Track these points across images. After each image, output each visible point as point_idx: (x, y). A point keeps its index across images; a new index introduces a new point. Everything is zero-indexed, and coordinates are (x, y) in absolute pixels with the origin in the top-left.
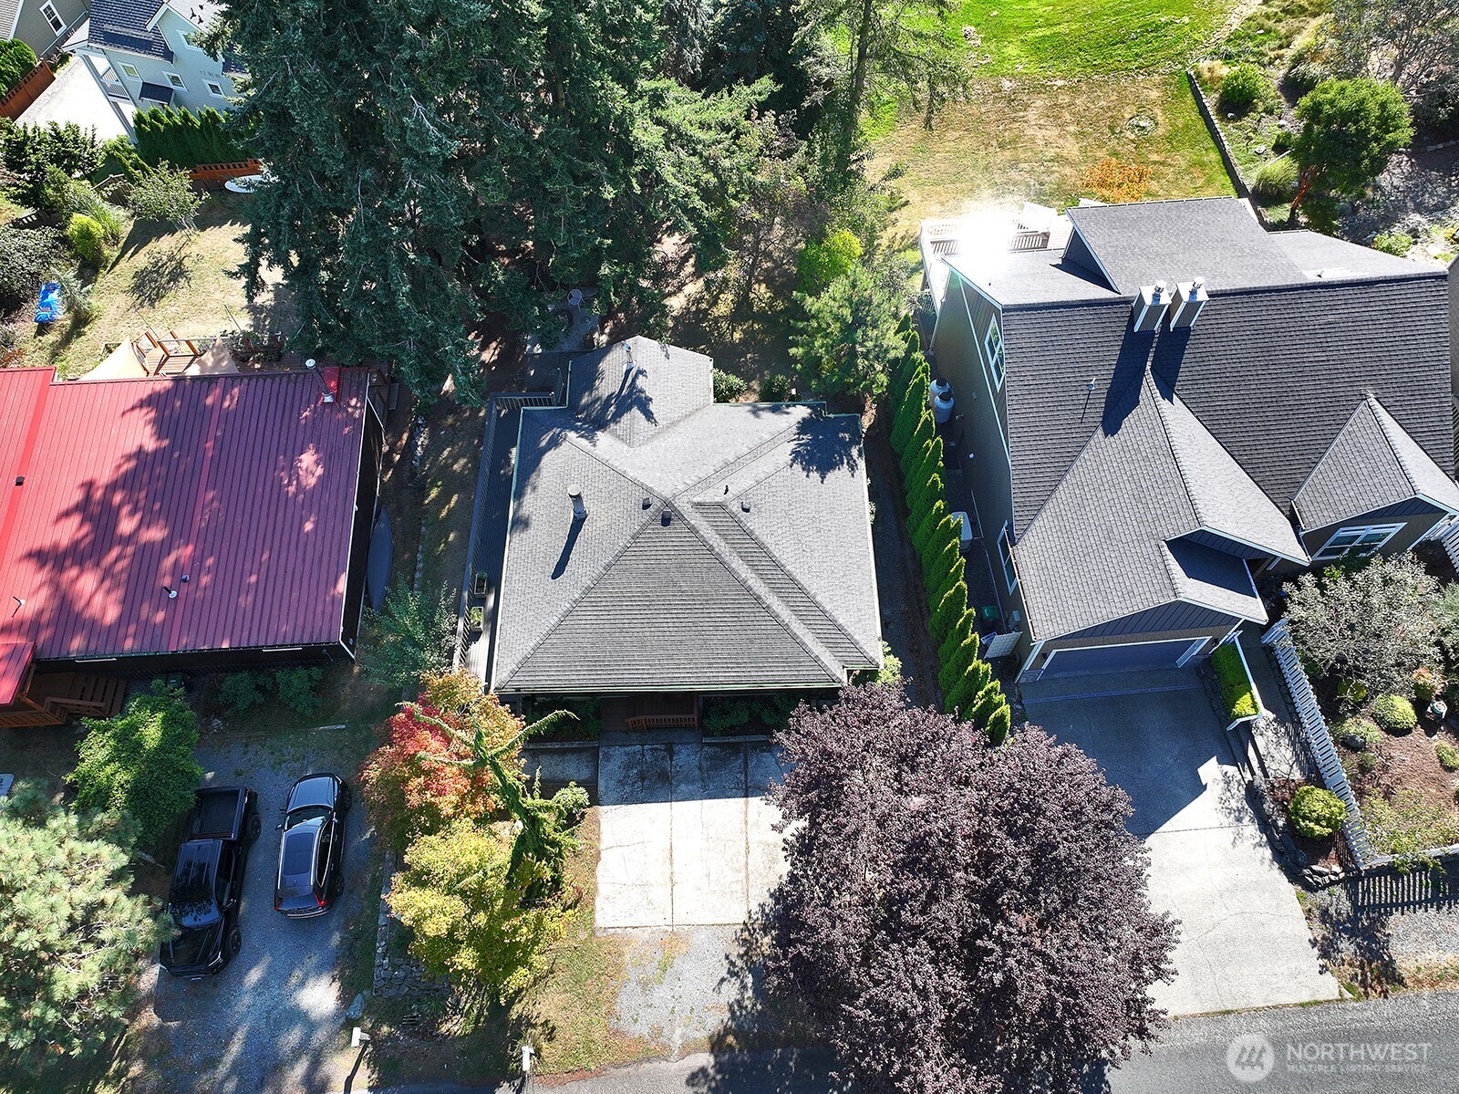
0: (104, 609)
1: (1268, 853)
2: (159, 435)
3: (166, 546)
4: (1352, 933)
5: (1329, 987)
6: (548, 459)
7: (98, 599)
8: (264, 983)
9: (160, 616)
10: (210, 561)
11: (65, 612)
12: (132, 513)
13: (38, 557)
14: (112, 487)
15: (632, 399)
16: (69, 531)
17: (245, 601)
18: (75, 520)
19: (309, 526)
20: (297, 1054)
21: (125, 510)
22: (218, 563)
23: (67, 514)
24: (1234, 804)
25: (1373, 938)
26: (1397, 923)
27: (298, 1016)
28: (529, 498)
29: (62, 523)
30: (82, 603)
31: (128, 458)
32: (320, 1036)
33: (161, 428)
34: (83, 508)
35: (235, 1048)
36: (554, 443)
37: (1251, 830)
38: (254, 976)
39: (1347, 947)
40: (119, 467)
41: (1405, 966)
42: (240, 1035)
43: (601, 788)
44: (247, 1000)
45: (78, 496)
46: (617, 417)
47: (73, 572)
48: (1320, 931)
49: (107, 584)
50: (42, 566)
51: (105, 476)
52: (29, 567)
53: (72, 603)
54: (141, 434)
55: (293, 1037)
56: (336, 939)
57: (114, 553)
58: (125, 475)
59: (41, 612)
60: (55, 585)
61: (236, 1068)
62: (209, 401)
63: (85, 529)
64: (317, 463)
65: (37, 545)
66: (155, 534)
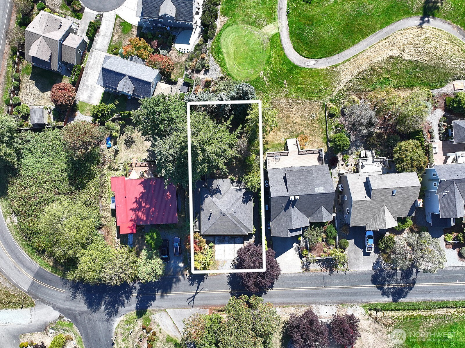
0: (144, 218)
1: (299, 255)
2: (144, 189)
3: (150, 208)
4: (306, 265)
5: (301, 271)
6: (206, 199)
7: (142, 216)
8: (174, 263)
9: (152, 219)
10: (157, 211)
11: (138, 218)
12: (144, 203)
13: (132, 210)
14: (139, 198)
15: (218, 191)
16: (135, 206)
17: (163, 217)
18: (136, 204)
19: (170, 205)
20: (180, 271)
21: (143, 202)
22: (158, 210)
23: (134, 203)
24: (296, 249)
25: (308, 266)
26: (311, 265)
27: (179, 267)
28: (203, 205)
29: (134, 204)
30: (140, 217)
31: (141, 193)
32: (182, 269)
33: (144, 188)
34: (136, 201)
35: (172, 270)
36: (207, 197)
37: (297, 252)
38: (172, 262)
39: (305, 267)
40: (140, 195)
41: (310, 269)
42: (172, 269)
43: (215, 242)
44: (172, 265)
45: (135, 200)
46: (216, 193)
47: (138, 212)
48: (302, 265)
49: (143, 214)
50: (133, 211)
51: (138, 197)
52: (131, 211)
53: (139, 217)
54: (141, 189)
55: (179, 269)
56: (182, 258)
57: (143, 209)
58: (141, 196)
59: (135, 218)
60: (135, 214)
61: (172, 272)
62: (151, 183)
63: (138, 205)
64: (170, 195)
65: (131, 208)
66: (148, 206)
